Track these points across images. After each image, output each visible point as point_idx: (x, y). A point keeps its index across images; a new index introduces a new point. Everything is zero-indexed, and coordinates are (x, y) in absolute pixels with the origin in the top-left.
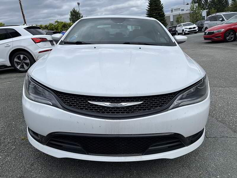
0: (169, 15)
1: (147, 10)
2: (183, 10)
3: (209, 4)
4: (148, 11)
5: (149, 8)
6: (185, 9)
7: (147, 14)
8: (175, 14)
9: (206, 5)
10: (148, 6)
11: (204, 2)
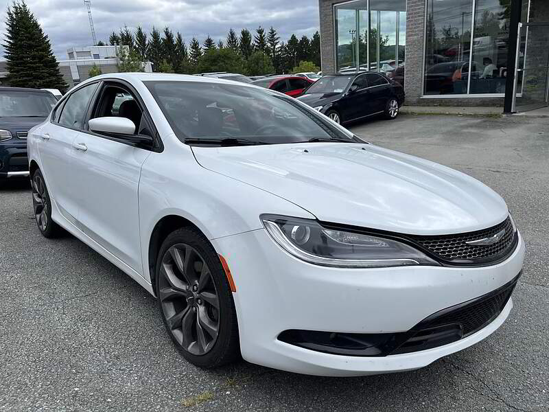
0: (67, 65)
1: (4, 46)
2: (97, 56)
3: (149, 49)
4: (9, 48)
5: (11, 41)
6: (103, 55)
7: (6, 57)
8: (83, 64)
9: (143, 50)
10: (8, 36)
11: (137, 43)
